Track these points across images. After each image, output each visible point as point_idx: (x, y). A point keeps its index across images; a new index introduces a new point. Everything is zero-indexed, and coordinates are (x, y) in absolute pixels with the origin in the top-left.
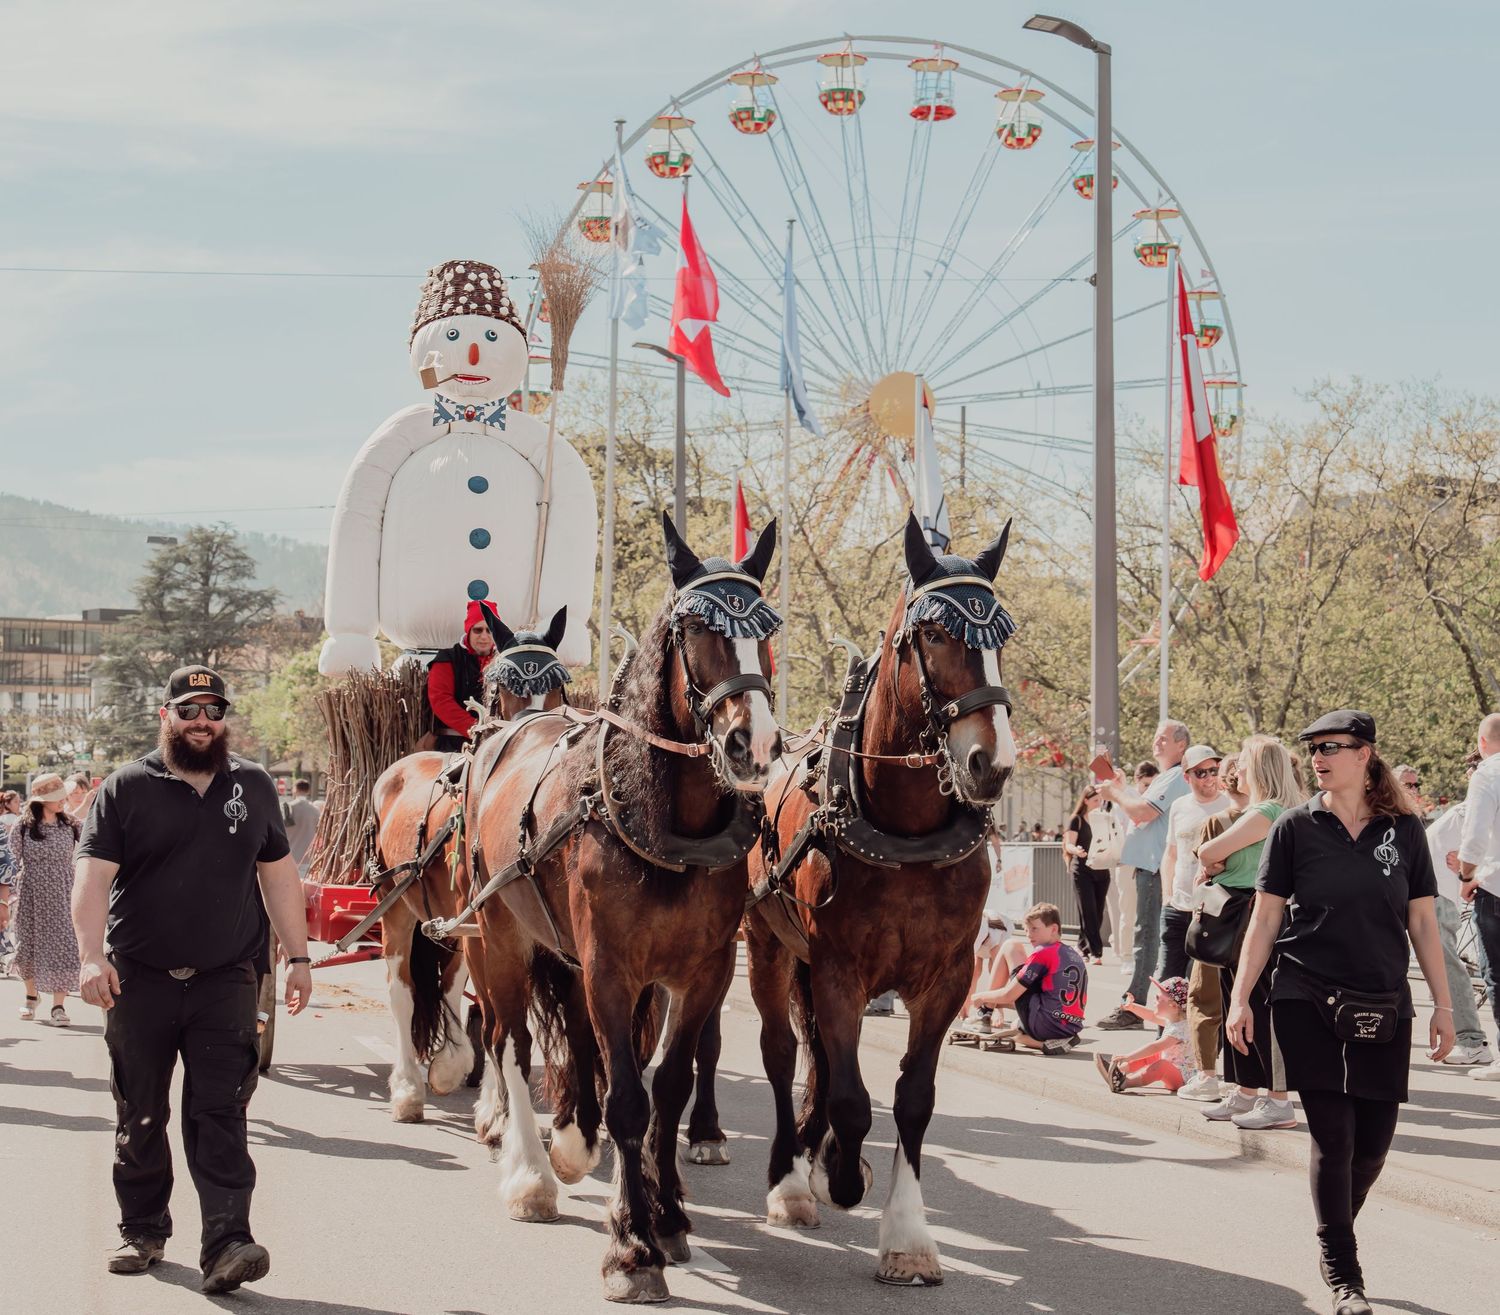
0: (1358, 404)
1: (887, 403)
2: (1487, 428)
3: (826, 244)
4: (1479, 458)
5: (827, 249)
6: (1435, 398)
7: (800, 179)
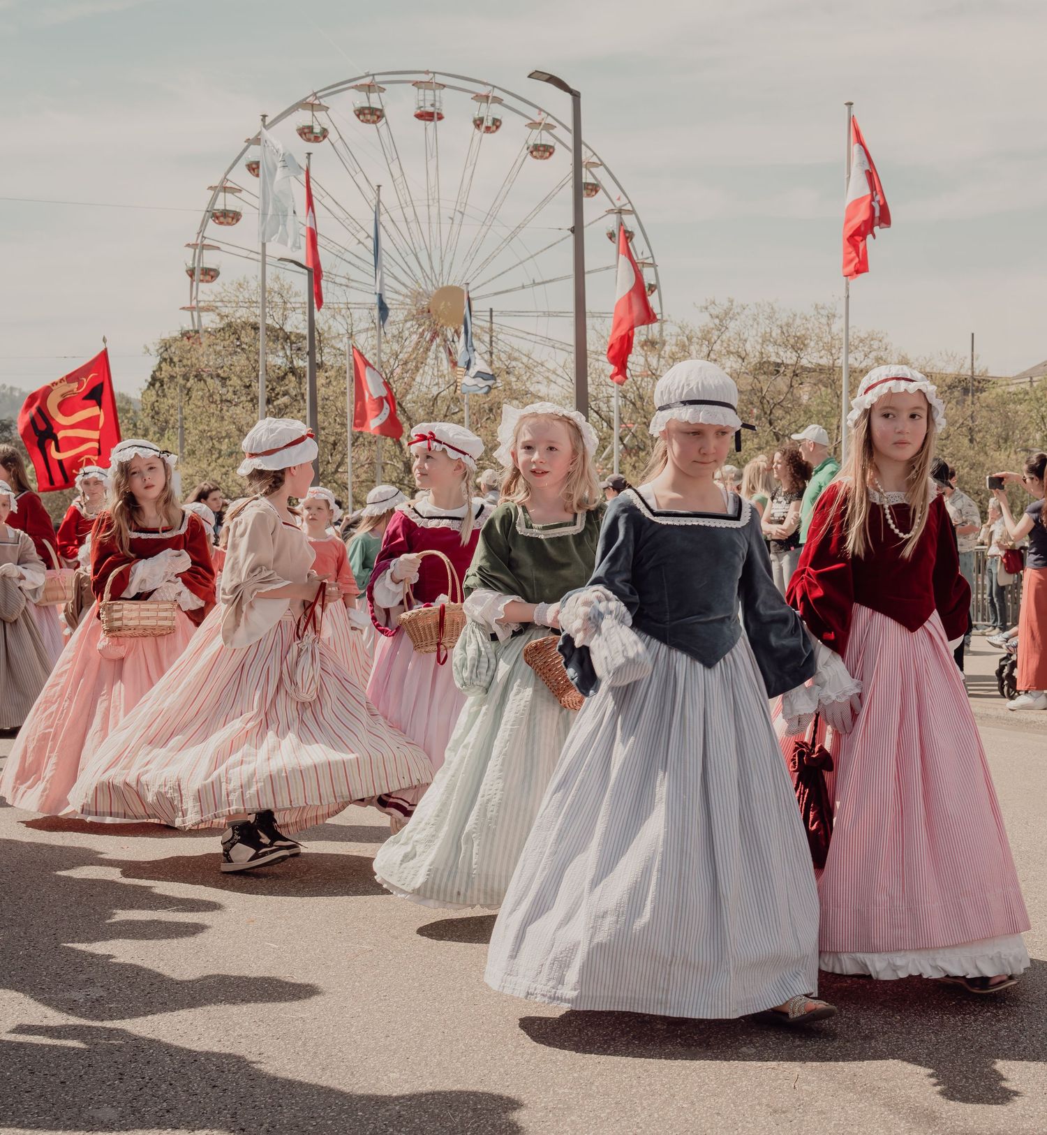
0: (731, 315)
1: (443, 304)
2: (803, 332)
3: (408, 199)
4: (798, 349)
5: (409, 203)
6: (774, 313)
7: (395, 156)
